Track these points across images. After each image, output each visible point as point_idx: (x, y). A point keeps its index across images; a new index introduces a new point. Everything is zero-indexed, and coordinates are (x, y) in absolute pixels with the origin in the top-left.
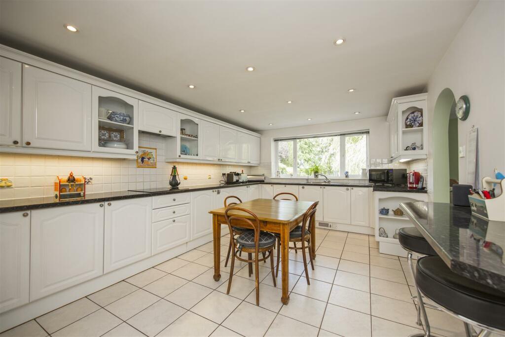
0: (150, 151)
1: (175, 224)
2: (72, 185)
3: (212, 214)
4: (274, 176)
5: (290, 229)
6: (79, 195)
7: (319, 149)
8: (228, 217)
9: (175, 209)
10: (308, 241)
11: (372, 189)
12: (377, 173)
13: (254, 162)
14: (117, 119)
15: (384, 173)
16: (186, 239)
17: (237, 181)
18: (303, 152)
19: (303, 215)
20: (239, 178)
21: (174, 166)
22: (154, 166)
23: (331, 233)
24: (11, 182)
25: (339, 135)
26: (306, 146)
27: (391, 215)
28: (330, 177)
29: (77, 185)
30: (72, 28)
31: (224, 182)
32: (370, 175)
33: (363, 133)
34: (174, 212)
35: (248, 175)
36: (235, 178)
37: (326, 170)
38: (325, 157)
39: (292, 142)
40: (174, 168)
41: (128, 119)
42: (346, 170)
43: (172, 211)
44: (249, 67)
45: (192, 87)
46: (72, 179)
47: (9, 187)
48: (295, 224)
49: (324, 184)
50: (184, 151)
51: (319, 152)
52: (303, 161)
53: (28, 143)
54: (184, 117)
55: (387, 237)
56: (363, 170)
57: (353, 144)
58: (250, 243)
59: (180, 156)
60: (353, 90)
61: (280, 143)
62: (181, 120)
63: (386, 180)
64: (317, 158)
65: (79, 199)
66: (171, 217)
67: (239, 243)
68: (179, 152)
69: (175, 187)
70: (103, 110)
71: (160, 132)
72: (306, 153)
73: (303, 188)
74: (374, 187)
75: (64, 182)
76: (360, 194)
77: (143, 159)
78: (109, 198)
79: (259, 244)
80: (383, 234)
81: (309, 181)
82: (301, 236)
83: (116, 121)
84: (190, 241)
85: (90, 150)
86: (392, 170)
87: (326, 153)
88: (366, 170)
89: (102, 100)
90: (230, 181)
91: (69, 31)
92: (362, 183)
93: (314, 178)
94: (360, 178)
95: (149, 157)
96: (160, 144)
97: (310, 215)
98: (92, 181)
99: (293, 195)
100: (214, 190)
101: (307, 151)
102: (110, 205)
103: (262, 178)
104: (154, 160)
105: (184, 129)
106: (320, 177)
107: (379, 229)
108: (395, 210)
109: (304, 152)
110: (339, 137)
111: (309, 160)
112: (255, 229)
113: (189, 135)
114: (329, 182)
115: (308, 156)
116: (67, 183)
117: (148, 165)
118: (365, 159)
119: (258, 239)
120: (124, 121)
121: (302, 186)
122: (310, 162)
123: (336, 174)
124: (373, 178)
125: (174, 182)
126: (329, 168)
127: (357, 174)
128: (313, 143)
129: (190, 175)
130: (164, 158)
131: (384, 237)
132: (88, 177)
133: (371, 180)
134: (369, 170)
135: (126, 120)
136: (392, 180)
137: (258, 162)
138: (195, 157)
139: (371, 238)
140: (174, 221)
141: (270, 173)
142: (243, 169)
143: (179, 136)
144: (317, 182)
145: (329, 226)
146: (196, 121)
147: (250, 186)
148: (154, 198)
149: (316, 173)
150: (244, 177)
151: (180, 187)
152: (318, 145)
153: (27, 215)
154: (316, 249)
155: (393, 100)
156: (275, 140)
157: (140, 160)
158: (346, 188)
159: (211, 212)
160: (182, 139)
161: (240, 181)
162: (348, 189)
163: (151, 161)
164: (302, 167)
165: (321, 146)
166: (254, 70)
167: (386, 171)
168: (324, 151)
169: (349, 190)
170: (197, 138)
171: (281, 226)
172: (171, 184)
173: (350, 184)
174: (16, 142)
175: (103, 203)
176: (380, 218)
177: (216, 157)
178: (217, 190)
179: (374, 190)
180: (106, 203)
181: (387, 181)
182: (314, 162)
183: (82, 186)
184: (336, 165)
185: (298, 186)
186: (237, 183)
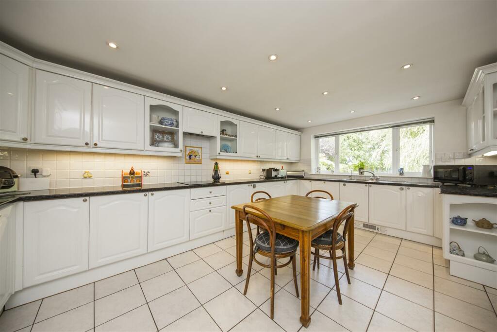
0: (196, 149)
1: (211, 214)
2: (132, 177)
3: (234, 210)
4: (314, 172)
5: (312, 237)
6: (139, 185)
7: (370, 146)
8: (247, 214)
9: (212, 200)
10: (343, 249)
11: (438, 190)
12: (447, 170)
13: (293, 159)
14: (167, 123)
15: (458, 170)
16: (223, 228)
17: (276, 176)
18: (351, 149)
19: (334, 219)
20: (278, 174)
21: (216, 163)
22: (200, 162)
23: (378, 237)
24: (91, 174)
25: (390, 127)
26: (355, 144)
27: (470, 228)
28: (378, 174)
29: (136, 177)
30: (113, 45)
31: (263, 177)
32: (435, 172)
33: (424, 122)
34: (210, 203)
35: (288, 171)
36: (274, 174)
37: (378, 167)
38: (376, 154)
39: (333, 138)
40: (216, 164)
41: (175, 123)
42: (401, 167)
43: (209, 201)
44: (271, 55)
45: (224, 89)
46: (132, 173)
47: (90, 177)
48: (323, 229)
49: (370, 181)
50: (225, 149)
51: (370, 149)
52: (351, 158)
53: (96, 145)
54: (224, 119)
55: (463, 255)
56: (425, 166)
57: (411, 139)
58: (266, 245)
59: (219, 154)
60: (409, 66)
61: (321, 140)
62: (221, 122)
63: (461, 179)
64: (367, 155)
65: (138, 188)
66: (208, 207)
67: (256, 243)
68: (219, 150)
69: (216, 181)
70: (155, 116)
71: (202, 132)
72: (355, 150)
73: (344, 185)
74: (442, 187)
75: (126, 174)
76: (420, 195)
77: (190, 156)
78: (152, 189)
79: (275, 248)
80: (457, 250)
81: (353, 178)
82: (331, 243)
83: (166, 125)
84: (226, 230)
85: (142, 149)
86: (472, 166)
87: (378, 150)
88: (429, 166)
89: (153, 108)
90: (270, 176)
91: (111, 47)
92: (425, 182)
93: (358, 175)
94: (420, 176)
95: (195, 155)
96: (205, 144)
97: (347, 217)
98: (150, 174)
99: (328, 193)
100: (250, 184)
101: (356, 148)
102: (152, 195)
103: (301, 174)
104: (199, 158)
105: (226, 130)
106: (366, 174)
107: (450, 243)
108: (477, 220)
109: (353, 149)
110: (391, 129)
111: (359, 156)
112: (270, 232)
113: (229, 135)
114: (377, 179)
115: (357, 153)
116: (129, 176)
117: (195, 162)
118: (428, 155)
119: (273, 242)
120: (172, 124)
121: (344, 183)
122: (359, 159)
123: (389, 171)
124: (439, 176)
125: (215, 176)
126: (382, 164)
127: (417, 171)
128: (364, 141)
129: (230, 170)
130: (208, 155)
131: (458, 255)
132: (146, 171)
133: (436, 178)
134: (434, 166)
135: (173, 123)
136: (471, 180)
137: (298, 159)
138: (235, 154)
139: (436, 251)
140: (210, 211)
141: (311, 169)
142: (282, 165)
143: (219, 136)
144: (362, 179)
145: (377, 229)
146: (235, 122)
147: (287, 181)
148: (193, 190)
149: (361, 169)
150: (282, 173)
151: (222, 180)
152: (369, 142)
153: (86, 200)
154: (355, 258)
155: (476, 70)
156: (316, 137)
157: (188, 158)
158: (399, 187)
159: (233, 208)
160: (222, 139)
161: (278, 176)
162: (402, 189)
163: (197, 158)
164: (350, 164)
165: (372, 143)
166: (277, 58)
167: (462, 168)
168: (376, 147)
169: (404, 191)
170: (236, 137)
171: (300, 233)
172: (213, 178)
173: (405, 183)
174: (87, 144)
175: (147, 193)
176: (452, 230)
177: (254, 154)
178: (252, 184)
179: (443, 192)
180: (150, 193)
181: (464, 181)
182: (364, 159)
183: (140, 178)
184: (388, 161)
185: (338, 183)
186: (276, 179)
